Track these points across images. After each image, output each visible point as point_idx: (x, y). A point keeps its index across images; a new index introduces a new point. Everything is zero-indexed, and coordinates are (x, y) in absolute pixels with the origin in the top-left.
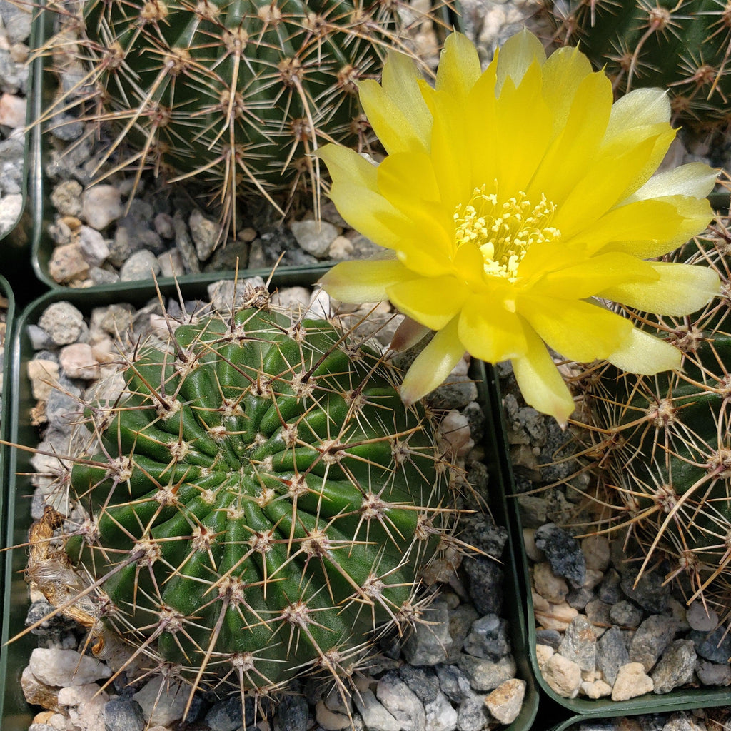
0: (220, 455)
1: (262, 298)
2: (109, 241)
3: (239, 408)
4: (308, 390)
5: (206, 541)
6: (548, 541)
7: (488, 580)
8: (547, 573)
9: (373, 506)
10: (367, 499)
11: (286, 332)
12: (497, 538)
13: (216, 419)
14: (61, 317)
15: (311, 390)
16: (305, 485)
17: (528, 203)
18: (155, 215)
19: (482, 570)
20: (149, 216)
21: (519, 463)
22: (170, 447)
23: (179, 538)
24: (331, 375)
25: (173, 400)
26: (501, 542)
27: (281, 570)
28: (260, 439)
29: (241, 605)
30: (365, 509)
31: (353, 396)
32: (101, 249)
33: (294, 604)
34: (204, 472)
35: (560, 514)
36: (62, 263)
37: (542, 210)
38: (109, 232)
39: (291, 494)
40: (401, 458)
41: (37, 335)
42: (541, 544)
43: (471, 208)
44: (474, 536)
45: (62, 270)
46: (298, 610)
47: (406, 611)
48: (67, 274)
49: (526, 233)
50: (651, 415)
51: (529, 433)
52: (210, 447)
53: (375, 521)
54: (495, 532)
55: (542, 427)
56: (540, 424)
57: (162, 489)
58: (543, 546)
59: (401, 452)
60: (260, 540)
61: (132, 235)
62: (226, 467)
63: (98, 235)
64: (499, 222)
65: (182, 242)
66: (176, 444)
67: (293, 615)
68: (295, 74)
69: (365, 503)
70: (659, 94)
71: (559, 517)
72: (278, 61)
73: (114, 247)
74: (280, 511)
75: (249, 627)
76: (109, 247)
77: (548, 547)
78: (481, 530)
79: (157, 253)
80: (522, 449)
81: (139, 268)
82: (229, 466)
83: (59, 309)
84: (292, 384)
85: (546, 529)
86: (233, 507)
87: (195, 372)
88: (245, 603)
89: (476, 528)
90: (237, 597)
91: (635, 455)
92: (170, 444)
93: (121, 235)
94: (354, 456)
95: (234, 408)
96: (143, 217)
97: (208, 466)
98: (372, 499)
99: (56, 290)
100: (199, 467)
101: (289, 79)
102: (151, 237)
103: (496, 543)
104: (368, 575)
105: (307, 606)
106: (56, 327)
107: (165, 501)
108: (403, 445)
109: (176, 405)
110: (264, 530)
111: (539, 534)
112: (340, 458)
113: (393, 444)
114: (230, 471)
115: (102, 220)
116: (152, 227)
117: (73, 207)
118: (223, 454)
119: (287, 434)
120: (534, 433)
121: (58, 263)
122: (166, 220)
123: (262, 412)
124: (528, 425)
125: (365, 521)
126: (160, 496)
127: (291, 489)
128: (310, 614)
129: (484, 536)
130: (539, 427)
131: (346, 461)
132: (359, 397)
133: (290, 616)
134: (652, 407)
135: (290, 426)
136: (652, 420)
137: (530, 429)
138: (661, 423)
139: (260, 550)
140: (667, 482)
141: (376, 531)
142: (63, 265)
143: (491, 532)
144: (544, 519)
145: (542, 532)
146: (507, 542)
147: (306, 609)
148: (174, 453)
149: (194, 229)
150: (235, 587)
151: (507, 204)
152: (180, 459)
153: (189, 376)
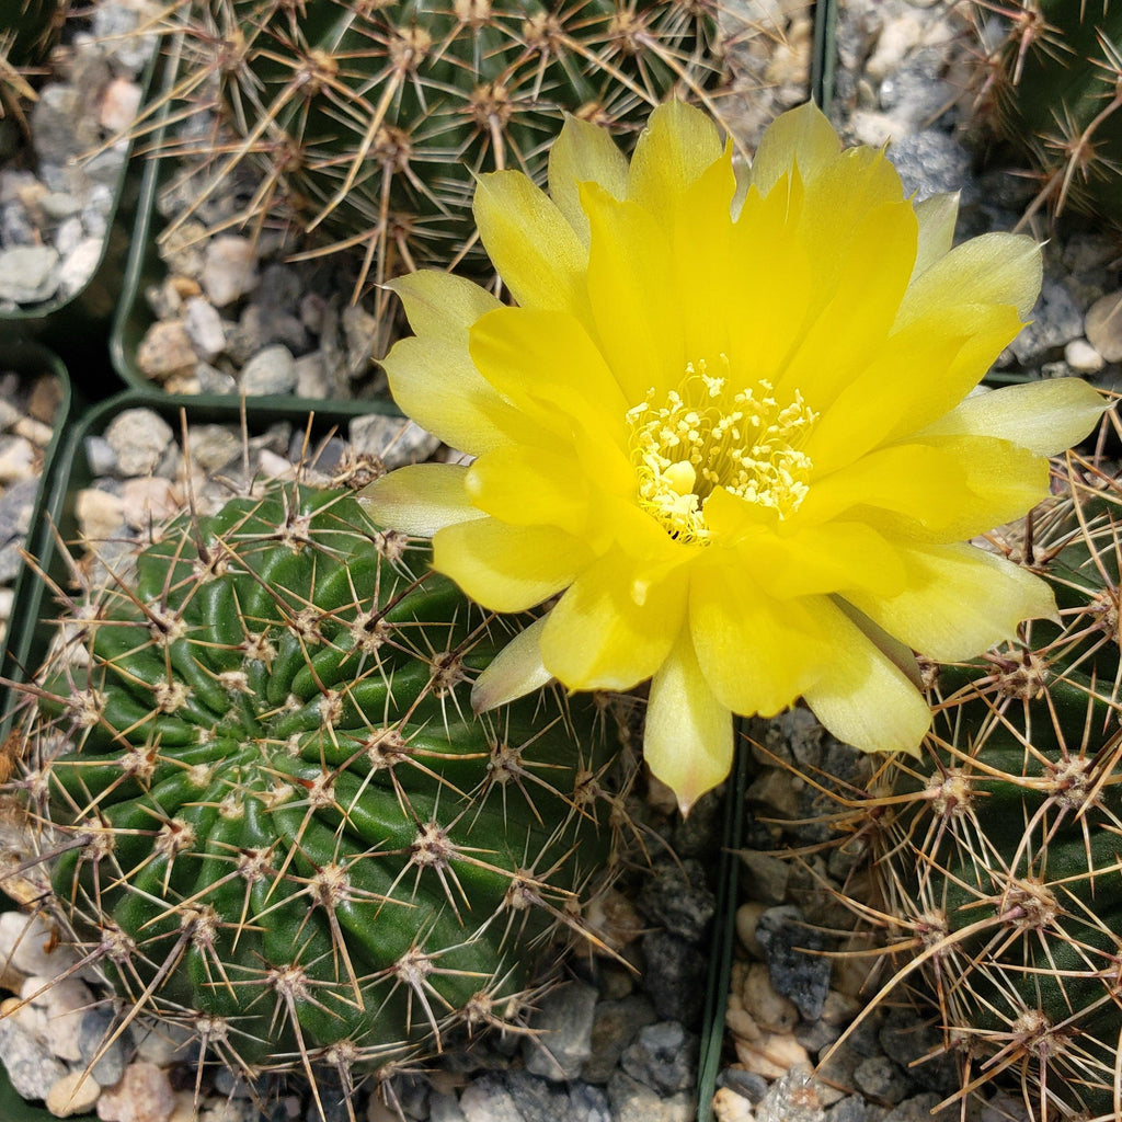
0: (232, 715)
1: (364, 473)
2: (230, 326)
3: (270, 650)
4: (373, 643)
5: (176, 844)
6: (774, 935)
7: (672, 970)
8: (764, 984)
9: (429, 847)
10: (424, 833)
11: (373, 539)
12: (694, 911)
13: (234, 659)
14: (138, 433)
15: (379, 644)
16: (331, 793)
17: (771, 401)
18: (303, 295)
19: (668, 953)
20: (295, 294)
21: (762, 797)
22: (156, 690)
23: (135, 832)
24: (418, 623)
25: (176, 619)
26: (700, 917)
27: (270, 914)
28: (292, 703)
29: (206, 950)
30: (417, 849)
31: (445, 664)
32: (213, 337)
33: (286, 966)
34: (203, 736)
35: (810, 894)
36: (158, 349)
37: (794, 417)
38: (232, 311)
39: (310, 800)
40: (502, 777)
41: (99, 453)
42: (765, 937)
43: (674, 396)
44: (660, 900)
45: (157, 361)
46: (291, 976)
47: (477, 1009)
48: (164, 367)
49: (765, 449)
50: (930, 792)
51: (792, 753)
52: (215, 700)
53: (429, 869)
54: (694, 901)
55: (814, 748)
56: (812, 741)
57: (132, 751)
58: (765, 941)
59: (504, 767)
60: (251, 861)
61: (264, 320)
62: (238, 734)
63: (213, 314)
64: (724, 424)
65: (327, 347)
66: (166, 687)
67: (281, 983)
68: (496, 113)
69: (420, 841)
70: (1027, 249)
71: (810, 898)
72: (470, 88)
73: (235, 335)
74: (286, 825)
75: (213, 984)
76: (227, 336)
77: (772, 943)
78: (673, 894)
79: (296, 353)
80: (775, 775)
81: (266, 373)
82: (246, 734)
83: (136, 422)
84: (352, 627)
85: (776, 915)
86: (232, 799)
87: (218, 580)
88: (211, 949)
89: (665, 887)
90: (203, 936)
91: (903, 844)
92: (157, 685)
93: (250, 318)
94: (416, 764)
95: (260, 648)
96: (286, 295)
97: (209, 727)
98: (432, 834)
99: (138, 390)
100: (195, 728)
101: (483, 119)
102: (293, 328)
103: (692, 918)
104: (408, 947)
105: (305, 972)
106: (127, 448)
107: (133, 770)
108: (511, 755)
109: (179, 628)
110: (262, 846)
111: (763, 920)
112: (394, 761)
113: (495, 751)
114: (245, 741)
115: (224, 291)
116: (297, 314)
117: (191, 265)
118: (237, 714)
119: (328, 705)
120: (800, 753)
121: (153, 348)
122: (315, 304)
123: (298, 663)
124: (793, 739)
125: (415, 866)
126: (127, 761)
127: (311, 794)
128: (308, 986)
129: (675, 904)
130: (810, 746)
131: (402, 768)
132: (453, 668)
133: (275, 982)
134: (937, 777)
135: (334, 693)
136: (931, 800)
137: (795, 746)
138: (942, 810)
139: (247, 876)
140: (939, 905)
141: (429, 884)
142: (160, 352)
143: (686, 900)
144: (781, 898)
145: (768, 919)
146: (711, 922)
147: (303, 977)
148: (160, 701)
149: (348, 329)
150: (203, 922)
151: (740, 398)
152: (169, 710)
153: (208, 586)
